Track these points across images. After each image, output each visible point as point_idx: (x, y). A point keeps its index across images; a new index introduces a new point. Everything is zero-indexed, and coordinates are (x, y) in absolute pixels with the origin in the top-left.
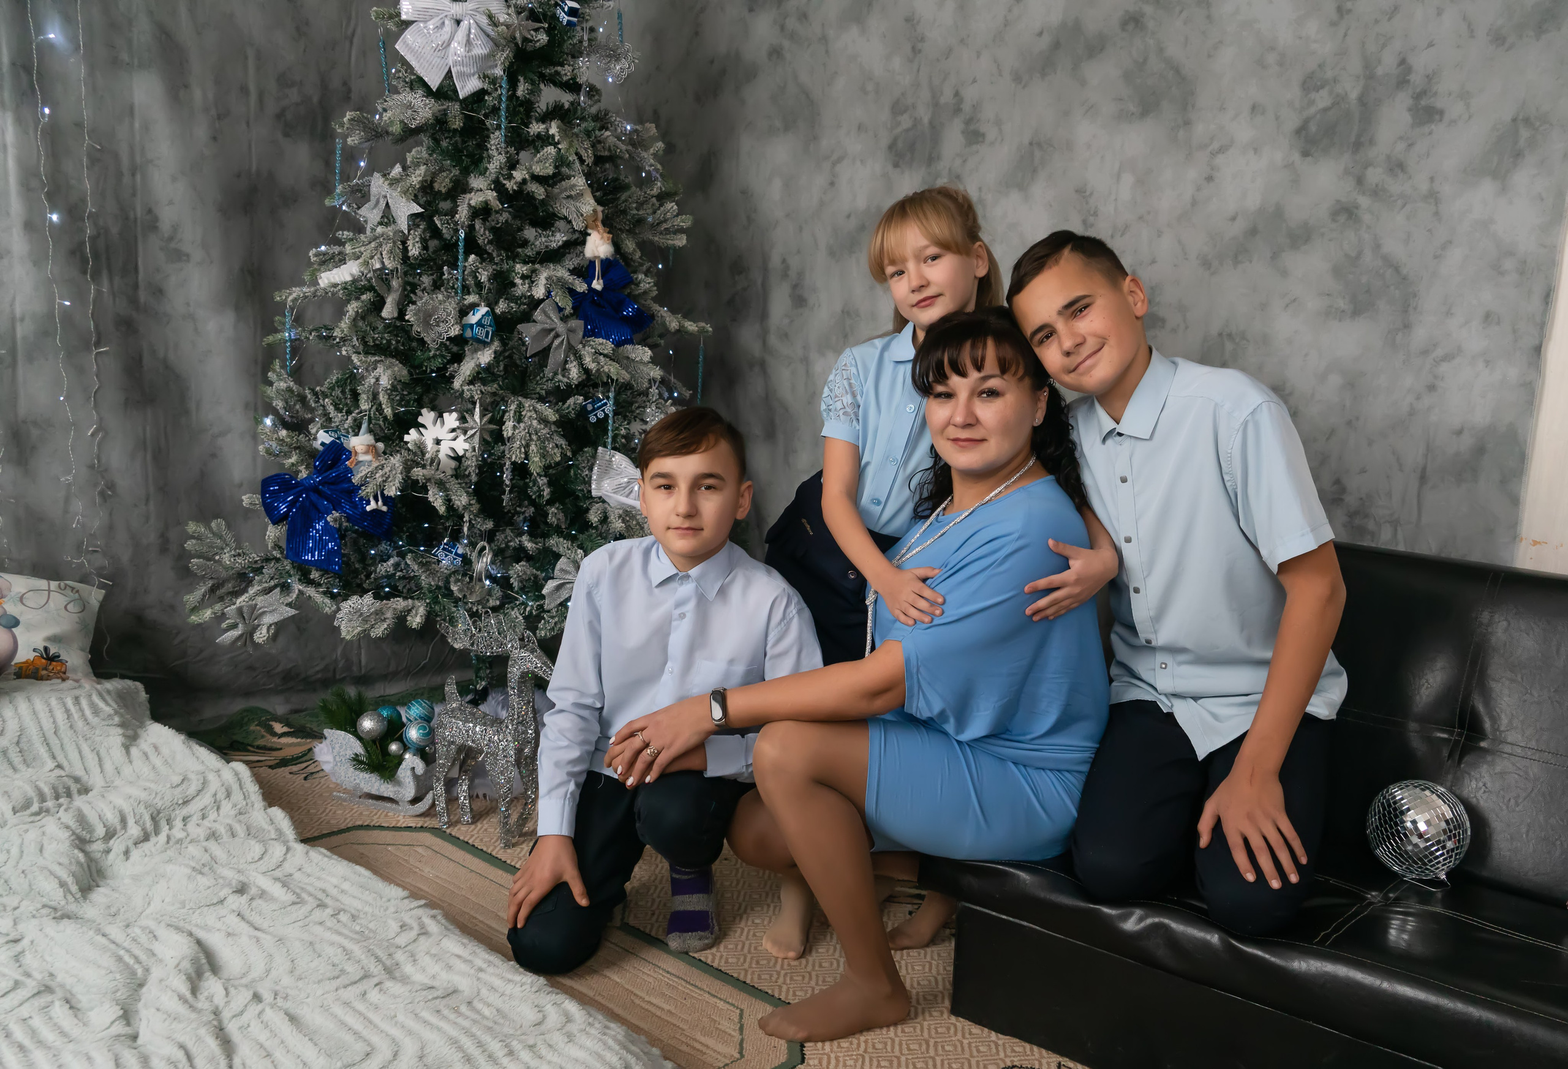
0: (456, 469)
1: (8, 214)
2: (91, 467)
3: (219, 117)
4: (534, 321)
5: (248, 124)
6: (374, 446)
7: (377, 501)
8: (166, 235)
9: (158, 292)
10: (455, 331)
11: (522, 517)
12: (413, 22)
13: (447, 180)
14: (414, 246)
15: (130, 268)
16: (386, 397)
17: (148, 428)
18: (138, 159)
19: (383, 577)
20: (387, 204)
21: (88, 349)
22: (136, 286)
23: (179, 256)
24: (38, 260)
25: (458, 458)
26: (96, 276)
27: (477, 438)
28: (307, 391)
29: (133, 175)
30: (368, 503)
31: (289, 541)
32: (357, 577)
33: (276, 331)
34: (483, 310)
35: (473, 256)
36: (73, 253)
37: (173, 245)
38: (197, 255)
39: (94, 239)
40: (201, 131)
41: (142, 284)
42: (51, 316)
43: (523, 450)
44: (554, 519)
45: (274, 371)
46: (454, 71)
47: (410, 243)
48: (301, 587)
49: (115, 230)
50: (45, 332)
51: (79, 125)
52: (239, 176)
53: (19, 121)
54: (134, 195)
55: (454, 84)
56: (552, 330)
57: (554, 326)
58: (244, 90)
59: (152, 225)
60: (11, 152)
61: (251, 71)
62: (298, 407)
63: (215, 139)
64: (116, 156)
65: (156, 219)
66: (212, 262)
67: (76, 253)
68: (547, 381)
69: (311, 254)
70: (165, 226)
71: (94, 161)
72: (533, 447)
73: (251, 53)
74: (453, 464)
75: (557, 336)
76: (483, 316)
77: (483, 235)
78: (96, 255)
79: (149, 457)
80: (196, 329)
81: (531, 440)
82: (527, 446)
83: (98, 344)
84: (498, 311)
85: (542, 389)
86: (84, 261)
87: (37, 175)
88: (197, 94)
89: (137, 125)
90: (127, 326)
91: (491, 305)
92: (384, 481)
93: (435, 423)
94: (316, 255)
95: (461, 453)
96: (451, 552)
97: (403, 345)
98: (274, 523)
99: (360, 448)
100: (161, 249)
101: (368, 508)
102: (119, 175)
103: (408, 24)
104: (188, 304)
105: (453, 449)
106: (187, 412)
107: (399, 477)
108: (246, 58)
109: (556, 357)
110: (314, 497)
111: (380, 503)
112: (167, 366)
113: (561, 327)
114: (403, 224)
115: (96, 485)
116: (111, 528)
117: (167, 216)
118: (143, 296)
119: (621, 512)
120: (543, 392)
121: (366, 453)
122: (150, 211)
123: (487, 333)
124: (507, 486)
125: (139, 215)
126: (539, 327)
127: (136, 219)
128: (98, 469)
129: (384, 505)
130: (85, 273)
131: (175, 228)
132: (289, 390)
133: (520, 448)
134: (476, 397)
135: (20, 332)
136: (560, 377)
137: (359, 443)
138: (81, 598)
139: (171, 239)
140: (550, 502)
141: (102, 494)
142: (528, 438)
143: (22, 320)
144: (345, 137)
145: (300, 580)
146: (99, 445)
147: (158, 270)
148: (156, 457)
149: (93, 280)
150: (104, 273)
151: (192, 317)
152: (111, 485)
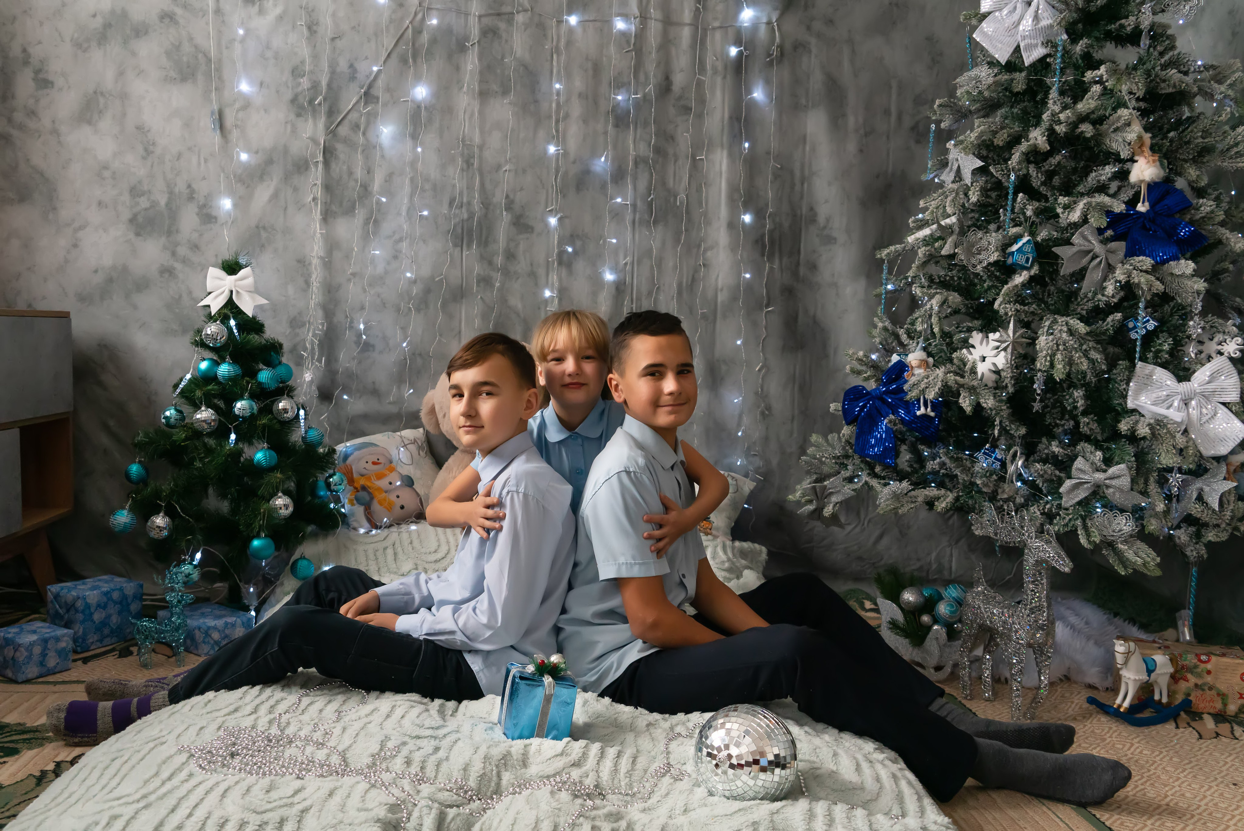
0: (997, 382)
1: (719, 218)
2: (756, 393)
3: (866, 135)
4: (1072, 244)
5: (888, 137)
6: (927, 362)
7: (926, 407)
8: (822, 225)
9: (813, 267)
10: (994, 257)
11: (1061, 429)
12: (989, 13)
13: (1006, 135)
14: (974, 194)
15: (795, 250)
16: (937, 319)
17: (797, 367)
18: (807, 172)
19: (929, 473)
20: (959, 167)
21: (761, 309)
22: (798, 264)
23: (830, 240)
24: (733, 248)
25: (997, 372)
26: (771, 258)
27: (1009, 350)
28: (898, 329)
29: (802, 184)
30: (919, 409)
31: (857, 438)
33: (882, 284)
34: (1026, 239)
35: (1021, 195)
36: (757, 242)
37: (825, 233)
38: (841, 237)
39: (771, 232)
40: (852, 147)
41: (802, 262)
42: (738, 285)
43: (1048, 358)
44: (1085, 428)
45: (878, 316)
46: (1022, 45)
47: (970, 193)
48: (867, 479)
49: (786, 224)
50: (734, 298)
51: (768, 153)
52: (878, 176)
53: (730, 154)
54: (802, 198)
55: (1022, 56)
56: (1089, 252)
57: (1091, 247)
58: (887, 112)
59: (812, 218)
60: (724, 176)
61: (894, 97)
63: (861, 151)
64: (792, 173)
65: (816, 214)
66: (852, 243)
67: (759, 242)
68: (1087, 301)
69: (910, 221)
70: (821, 219)
71: (776, 176)
72: (1059, 356)
73: (894, 84)
74: (994, 377)
75: (1095, 257)
76: (1024, 244)
77: (1036, 178)
78: (772, 242)
79: (796, 388)
80: (837, 294)
81: (1058, 350)
82: (1053, 356)
83: (767, 306)
84: (1039, 239)
85: (1082, 309)
86: (764, 246)
88: (851, 121)
89: (808, 148)
90: (789, 292)
91: (1032, 234)
92: (927, 388)
93: (981, 343)
94: (914, 222)
95: (1000, 367)
96: (991, 457)
97: (965, 281)
98: (848, 424)
99: (914, 363)
100: (817, 236)
101: (918, 413)
102: (793, 185)
103: (985, 16)
104: (833, 275)
105: (994, 365)
106: (827, 356)
107: (939, 384)
108: (890, 87)
109: (1093, 276)
110: (878, 403)
111: (929, 409)
112: (815, 322)
113: (1098, 248)
114: (968, 178)
115: (758, 407)
116: (766, 439)
117: (823, 211)
118: (802, 271)
119: (1152, 421)
120: (1084, 312)
121: (919, 367)
122: (812, 209)
123: (1027, 260)
124: (1038, 395)
125: (804, 212)
126: (1075, 249)
127: (801, 216)
128: (761, 396)
129: (933, 410)
130: (763, 255)
131: (828, 220)
133: (1045, 357)
134: (1010, 314)
135: (720, 299)
136: (1100, 296)
137: (915, 357)
138: (737, 485)
139: (825, 228)
140: (1085, 413)
141: (762, 413)
142: (1055, 348)
143: (722, 290)
144: (938, 123)
145: (869, 474)
146: (763, 379)
147: (814, 251)
148: (801, 389)
149: (768, 260)
150: (777, 255)
151: (835, 285)
152: (769, 408)
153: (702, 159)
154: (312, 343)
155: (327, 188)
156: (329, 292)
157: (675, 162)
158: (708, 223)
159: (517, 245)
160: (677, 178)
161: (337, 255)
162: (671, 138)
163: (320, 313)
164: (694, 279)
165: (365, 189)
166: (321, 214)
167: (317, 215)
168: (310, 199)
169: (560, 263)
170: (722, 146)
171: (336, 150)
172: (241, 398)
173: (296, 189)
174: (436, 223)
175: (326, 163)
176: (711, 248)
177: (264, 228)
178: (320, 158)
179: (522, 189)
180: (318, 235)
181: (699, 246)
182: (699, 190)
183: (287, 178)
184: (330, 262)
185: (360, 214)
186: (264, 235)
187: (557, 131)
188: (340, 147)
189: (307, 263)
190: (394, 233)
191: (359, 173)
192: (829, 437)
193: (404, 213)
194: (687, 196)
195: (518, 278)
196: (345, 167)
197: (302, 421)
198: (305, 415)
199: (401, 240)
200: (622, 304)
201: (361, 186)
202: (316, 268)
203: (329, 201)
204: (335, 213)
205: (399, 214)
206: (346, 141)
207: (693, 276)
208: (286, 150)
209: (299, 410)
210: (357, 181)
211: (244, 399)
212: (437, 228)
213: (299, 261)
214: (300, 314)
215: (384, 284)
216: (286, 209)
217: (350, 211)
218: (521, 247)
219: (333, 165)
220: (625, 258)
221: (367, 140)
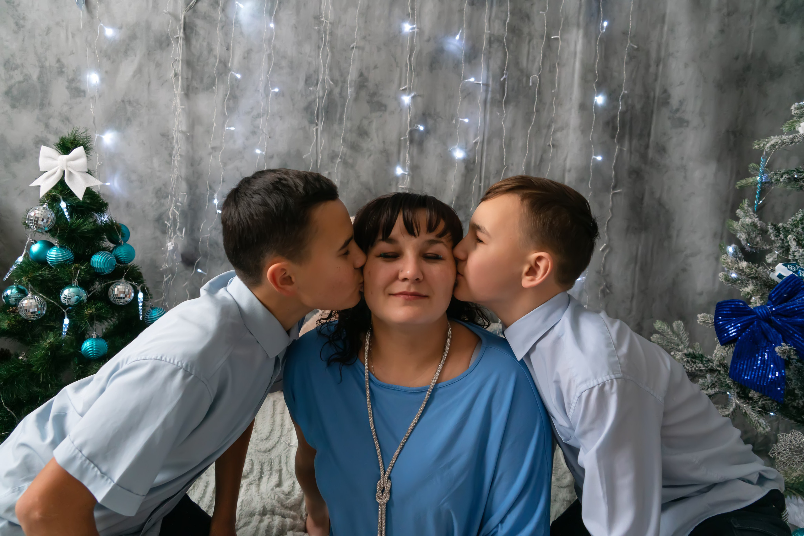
1: (571, 99)
3: (729, 14)
5: (751, 17)
8: (674, 108)
9: (662, 150)
15: (645, 133)
17: (640, 248)
18: (663, 53)
21: (608, 191)
22: (647, 147)
23: (682, 123)
24: (584, 130)
26: (621, 139)
28: (769, 226)
29: (658, 66)
31: (734, 361)
32: (794, 400)
33: (749, 175)
36: (607, 124)
37: (678, 115)
38: (695, 120)
39: (623, 113)
40: (713, 27)
41: (651, 144)
45: (742, 208)
48: (738, 402)
49: (638, 106)
51: (625, 33)
52: (737, 58)
53: (586, 35)
54: (656, 80)
59: (665, 101)
60: (579, 56)
62: (758, 239)
63: (722, 31)
64: (648, 53)
65: (669, 96)
66: (705, 126)
67: (610, 124)
69: (793, 108)
70: (674, 102)
71: (631, 57)
78: (623, 124)
79: (638, 268)
80: (685, 177)
83: (615, 188)
86: (614, 129)
87: (592, 71)
89: (666, 28)
90: (636, 174)
94: (797, 109)
98: (723, 344)
100: (669, 118)
102: (648, 67)
104: (682, 158)
110: (765, 326)
112: (660, 204)
115: (600, 285)
117: (677, 94)
118: (651, 153)
122: (665, 91)
125: (657, 94)
127: (654, 97)
128: (603, 275)
130: (613, 137)
132: (754, 225)
139: (677, 110)
141: (603, 291)
143: (570, 170)
145: (739, 396)
146: (606, 258)
147: (665, 134)
148: (642, 270)
149: (619, 141)
150: (627, 137)
151: (684, 168)
152: (609, 286)
153: (557, 39)
154: (174, 215)
155: (189, 63)
156: (192, 165)
157: (530, 41)
158: (559, 104)
159: (371, 122)
160: (531, 57)
161: (199, 130)
162: (527, 17)
163: (184, 186)
164: (542, 160)
165: (224, 64)
166: (183, 89)
167: (178, 91)
168: (172, 74)
169: (411, 141)
170: (578, 25)
171: (196, 26)
172: (68, 284)
173: (158, 65)
174: (292, 100)
175: (187, 39)
176: (561, 129)
177: (130, 102)
178: (181, 34)
179: (376, 67)
180: (179, 110)
181: (549, 127)
182: (552, 70)
183: (149, 53)
184: (192, 136)
185: (220, 91)
186: (129, 109)
187: (413, 9)
188: (199, 23)
189: (170, 137)
190: (252, 108)
191: (218, 50)
192: (674, 325)
193: (261, 89)
194: (540, 76)
195: (370, 155)
196: (205, 44)
197: (141, 304)
198: (144, 298)
199: (258, 116)
200: (471, 182)
201: (220, 61)
202: (177, 142)
203: (190, 76)
204: (197, 88)
205: (257, 90)
206: (205, 17)
207: (542, 156)
208: (148, 27)
209: (136, 293)
210: (216, 57)
211: (72, 287)
212: (293, 105)
213: (163, 135)
214: (165, 185)
215: (243, 158)
216: (149, 84)
217: (210, 87)
218: (374, 125)
219: (194, 42)
220: (476, 136)
221: (226, 16)
